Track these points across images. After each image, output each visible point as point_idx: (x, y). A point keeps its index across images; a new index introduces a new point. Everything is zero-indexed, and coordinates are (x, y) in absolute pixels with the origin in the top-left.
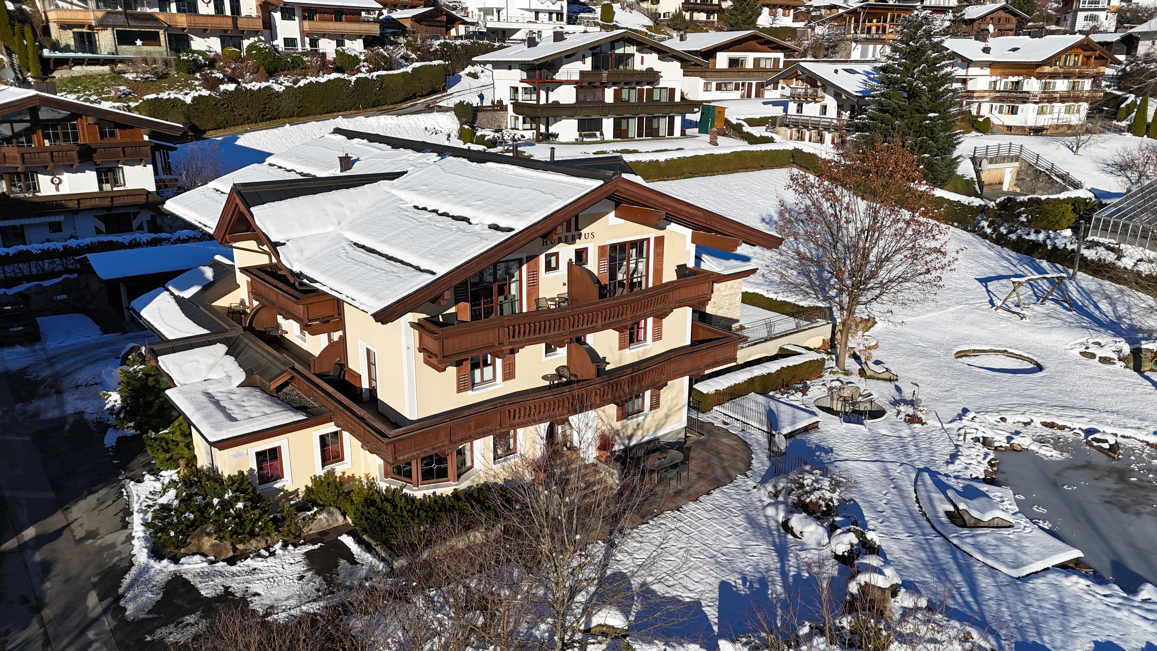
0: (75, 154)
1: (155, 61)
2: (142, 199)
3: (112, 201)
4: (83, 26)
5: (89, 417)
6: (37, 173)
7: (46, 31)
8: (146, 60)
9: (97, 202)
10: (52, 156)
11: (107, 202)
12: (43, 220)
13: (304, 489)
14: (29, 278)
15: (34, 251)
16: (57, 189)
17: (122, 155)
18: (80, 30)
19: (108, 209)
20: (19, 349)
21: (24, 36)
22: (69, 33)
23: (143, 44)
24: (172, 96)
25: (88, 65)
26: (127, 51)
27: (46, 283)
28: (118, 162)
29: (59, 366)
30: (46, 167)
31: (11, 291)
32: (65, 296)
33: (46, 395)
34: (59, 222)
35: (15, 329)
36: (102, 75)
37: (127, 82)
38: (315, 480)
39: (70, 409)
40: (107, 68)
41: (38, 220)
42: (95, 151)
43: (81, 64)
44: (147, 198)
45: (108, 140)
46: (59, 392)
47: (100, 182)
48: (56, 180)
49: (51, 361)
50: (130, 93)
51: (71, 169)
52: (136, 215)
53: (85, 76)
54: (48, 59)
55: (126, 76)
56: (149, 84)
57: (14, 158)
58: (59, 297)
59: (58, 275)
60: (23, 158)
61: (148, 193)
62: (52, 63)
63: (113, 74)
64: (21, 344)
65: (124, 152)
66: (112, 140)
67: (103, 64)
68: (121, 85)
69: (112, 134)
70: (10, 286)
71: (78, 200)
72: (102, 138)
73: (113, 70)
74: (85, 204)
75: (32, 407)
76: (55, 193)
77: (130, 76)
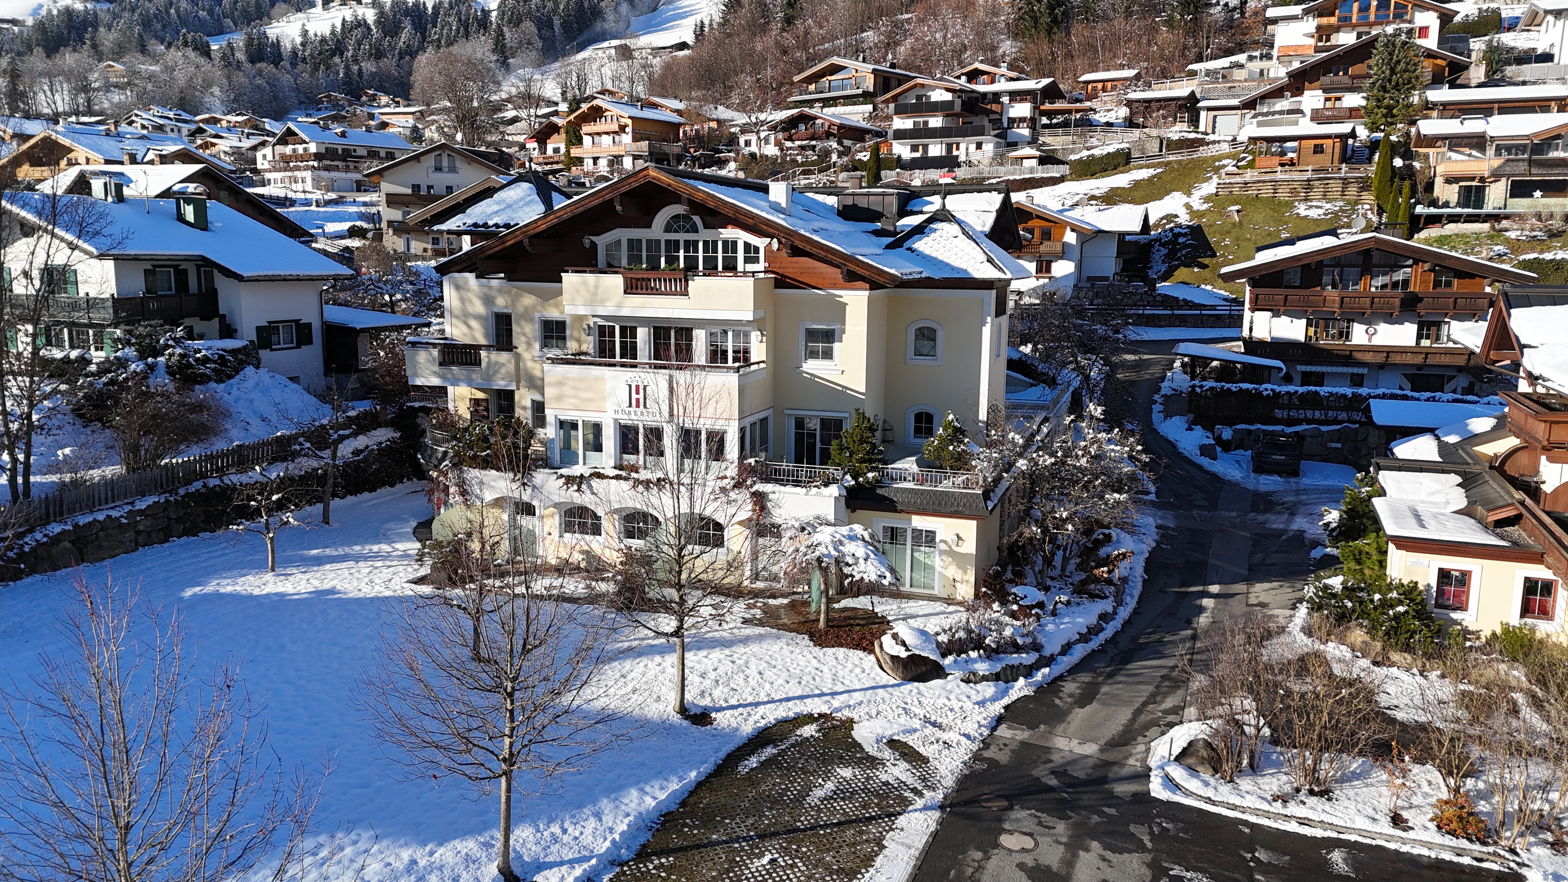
0: (1397, 301)
1: (1551, 216)
2: (1461, 361)
3: (1426, 358)
4: (1473, 179)
5: (1307, 536)
6: (1353, 321)
7: (1430, 186)
8: (1540, 216)
9: (1408, 359)
10: (1372, 302)
11: (1419, 360)
12: (1344, 370)
13: (1489, 634)
14: (1309, 422)
15: (1322, 393)
16: (1370, 340)
17: (1451, 306)
18: (1468, 184)
19: (1419, 367)
20: (1276, 478)
21: (1401, 193)
22: (1455, 187)
23: (1542, 196)
24: (1559, 257)
25: (1465, 222)
26: (1520, 205)
27: (1324, 428)
28: (1446, 315)
29: (1303, 497)
30: (1364, 313)
31: (1288, 430)
32: (1339, 445)
33: (1280, 513)
34: (1362, 375)
35: (1277, 457)
36: (1478, 235)
37: (1508, 242)
38: (1507, 630)
39: (1294, 527)
40: (1486, 226)
41: (1340, 370)
42: (1420, 300)
43: (1457, 222)
44: (1469, 359)
45: (1442, 290)
46: (1293, 514)
47: (1419, 337)
48: (1371, 330)
49: (1298, 492)
50: (1505, 254)
51: (1391, 319)
52: (1451, 378)
53: (1457, 235)
54: (1420, 216)
55: (1508, 234)
56: (1534, 244)
57: (1334, 302)
58: (1334, 445)
59: (1340, 422)
60: (1342, 302)
61: (1472, 353)
62: (1422, 220)
63: (1492, 232)
64: (1279, 474)
65: (1455, 303)
66: (1447, 290)
67: (1484, 222)
68: (1497, 244)
69: (1449, 284)
70: (1289, 425)
71: (1388, 353)
72: (1434, 288)
73: (1493, 228)
74: (1396, 359)
75: (1261, 518)
76: (1366, 343)
77: (1512, 235)
